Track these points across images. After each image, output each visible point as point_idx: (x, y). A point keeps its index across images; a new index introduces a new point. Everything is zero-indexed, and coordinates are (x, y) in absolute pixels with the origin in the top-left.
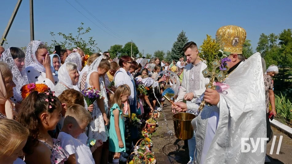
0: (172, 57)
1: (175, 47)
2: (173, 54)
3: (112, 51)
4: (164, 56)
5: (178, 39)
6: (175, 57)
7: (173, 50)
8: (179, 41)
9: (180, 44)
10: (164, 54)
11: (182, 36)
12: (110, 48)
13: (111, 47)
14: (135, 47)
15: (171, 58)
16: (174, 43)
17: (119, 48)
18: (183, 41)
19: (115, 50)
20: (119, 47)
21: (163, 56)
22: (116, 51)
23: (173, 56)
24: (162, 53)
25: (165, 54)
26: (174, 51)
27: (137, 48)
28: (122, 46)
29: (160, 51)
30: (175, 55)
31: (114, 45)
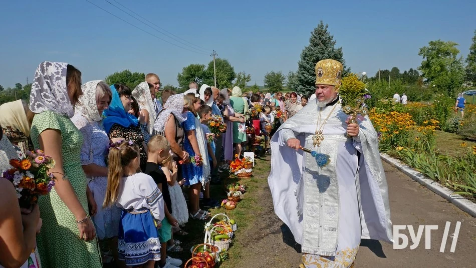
0: (300, 81)
1: (307, 58)
2: (303, 73)
3: (185, 76)
4: (283, 82)
5: (312, 41)
6: (307, 81)
7: (301, 66)
8: (316, 45)
9: (317, 51)
10: (283, 78)
11: (320, 34)
12: (182, 72)
13: (184, 69)
14: (228, 68)
15: (298, 83)
16: (304, 49)
17: (198, 70)
18: (324, 43)
19: (191, 74)
20: (198, 68)
21: (281, 82)
22: (193, 76)
23: (303, 78)
24: (279, 76)
25: (285, 79)
26: (305, 68)
27: (232, 69)
28: (204, 66)
29: (276, 72)
30: (306, 76)
31: (190, 65)
